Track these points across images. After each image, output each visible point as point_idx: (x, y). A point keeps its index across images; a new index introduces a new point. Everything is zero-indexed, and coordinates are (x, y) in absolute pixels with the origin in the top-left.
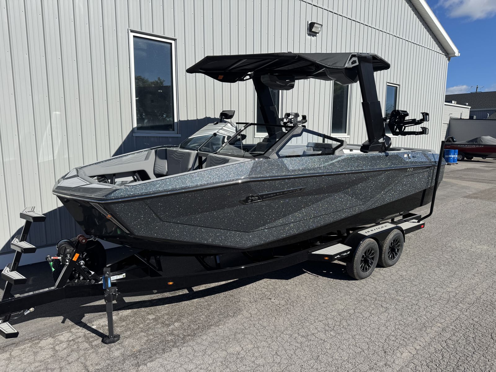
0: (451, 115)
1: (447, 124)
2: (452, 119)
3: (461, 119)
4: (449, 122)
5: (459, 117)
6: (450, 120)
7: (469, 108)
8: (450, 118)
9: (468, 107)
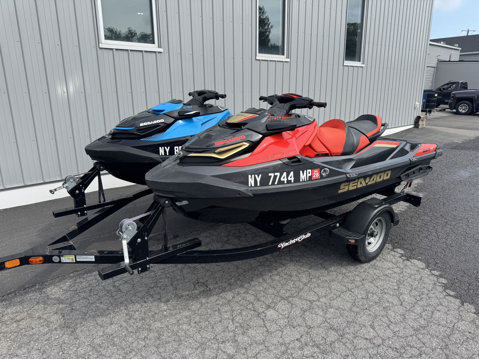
0: (439, 58)
1: (435, 67)
2: (440, 62)
3: (449, 61)
4: (436, 65)
5: (448, 60)
6: (437, 63)
7: (459, 50)
8: (438, 60)
9: (458, 48)
